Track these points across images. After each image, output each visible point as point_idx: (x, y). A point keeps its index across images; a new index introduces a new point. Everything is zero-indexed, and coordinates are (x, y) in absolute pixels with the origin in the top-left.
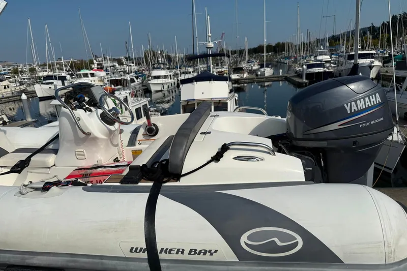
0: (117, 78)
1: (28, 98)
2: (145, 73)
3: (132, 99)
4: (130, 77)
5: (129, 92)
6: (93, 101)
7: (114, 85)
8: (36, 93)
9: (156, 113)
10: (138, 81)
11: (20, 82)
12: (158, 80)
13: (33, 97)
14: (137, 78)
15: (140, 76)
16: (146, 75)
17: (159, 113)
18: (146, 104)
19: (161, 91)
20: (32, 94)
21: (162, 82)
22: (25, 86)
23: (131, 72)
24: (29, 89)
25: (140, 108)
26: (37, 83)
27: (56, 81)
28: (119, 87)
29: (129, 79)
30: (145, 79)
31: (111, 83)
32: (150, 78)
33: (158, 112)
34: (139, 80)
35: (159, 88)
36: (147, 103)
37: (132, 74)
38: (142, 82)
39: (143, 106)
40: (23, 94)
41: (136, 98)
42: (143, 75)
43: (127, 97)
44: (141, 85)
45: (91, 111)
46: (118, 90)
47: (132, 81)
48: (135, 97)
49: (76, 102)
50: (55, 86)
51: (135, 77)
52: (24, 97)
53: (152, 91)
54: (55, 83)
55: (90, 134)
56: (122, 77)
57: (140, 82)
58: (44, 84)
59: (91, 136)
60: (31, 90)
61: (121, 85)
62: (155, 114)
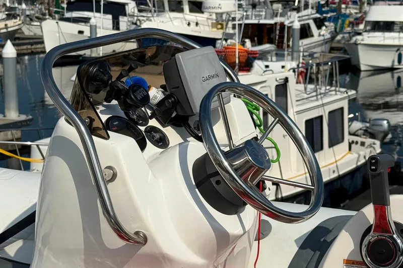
0: (263, 21)
1: (20, 55)
2: (348, 11)
3: (301, 87)
4: (300, 19)
5: (294, 64)
6: (176, 104)
7: (252, 41)
8: (43, 42)
9: (369, 141)
10: (320, 35)
11: (11, 9)
12: (387, 34)
13: (32, 53)
14: (320, 23)
15: (329, 20)
16: (346, 16)
17: (378, 143)
18: (342, 109)
19: (391, 69)
20: (32, 44)
21: (396, 42)
22: (17, 21)
23: (306, 6)
24: (27, 31)
25: (321, 117)
26: (50, 15)
27: (97, 15)
28: (267, 47)
29: (297, 25)
30: (342, 28)
31: (245, 36)
32: (362, 27)
33: (373, 136)
34: (324, 31)
35: (385, 59)
36: (345, 104)
37: (309, 11)
38: (333, 38)
39: (330, 113)
40: (9, 44)
41: (311, 87)
42: (339, 17)
43: (286, 80)
44: (326, 48)
45: (162, 142)
46: (262, 56)
47: (305, 32)
48: (311, 81)
49: (114, 102)
50: (93, 29)
51: (315, 20)
52: (10, 51)
53: (363, 68)
54: (93, 21)
55: (145, 239)
56: (279, 20)
57: (328, 36)
58: (68, 20)
59: (145, 249)
60: (32, 34)
61: (271, 41)
62: (363, 144)
